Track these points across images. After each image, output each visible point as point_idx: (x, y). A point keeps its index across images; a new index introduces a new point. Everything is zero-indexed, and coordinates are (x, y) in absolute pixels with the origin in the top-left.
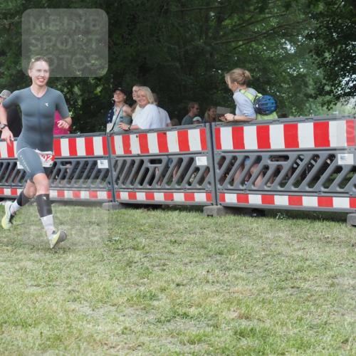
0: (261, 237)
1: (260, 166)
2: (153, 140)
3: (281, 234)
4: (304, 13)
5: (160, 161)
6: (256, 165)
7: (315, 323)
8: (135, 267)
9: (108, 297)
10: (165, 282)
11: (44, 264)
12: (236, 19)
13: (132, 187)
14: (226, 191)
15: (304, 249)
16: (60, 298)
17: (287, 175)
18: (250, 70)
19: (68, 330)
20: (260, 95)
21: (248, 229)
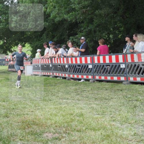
8: (137, 108)
9: (127, 120)
11: (100, 106)
13: (135, 75)
19: (112, 133)
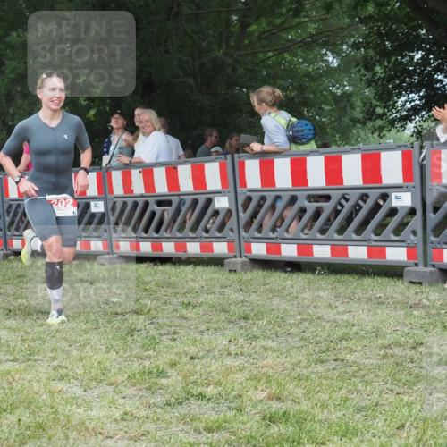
0: (297, 297)
1: (295, 208)
2: (160, 176)
3: (321, 294)
4: (349, 17)
5: (169, 203)
6: (289, 207)
7: (364, 404)
8: (138, 336)
9: (103, 374)
10: (176, 354)
12: (264, 24)
13: (134, 235)
14: (251, 240)
15: (349, 312)
16: (43, 376)
17: (329, 220)
18: (282, 88)
19: (53, 416)
20: (294, 119)
21: (280, 288)
